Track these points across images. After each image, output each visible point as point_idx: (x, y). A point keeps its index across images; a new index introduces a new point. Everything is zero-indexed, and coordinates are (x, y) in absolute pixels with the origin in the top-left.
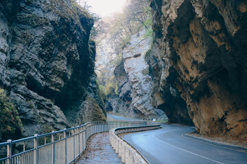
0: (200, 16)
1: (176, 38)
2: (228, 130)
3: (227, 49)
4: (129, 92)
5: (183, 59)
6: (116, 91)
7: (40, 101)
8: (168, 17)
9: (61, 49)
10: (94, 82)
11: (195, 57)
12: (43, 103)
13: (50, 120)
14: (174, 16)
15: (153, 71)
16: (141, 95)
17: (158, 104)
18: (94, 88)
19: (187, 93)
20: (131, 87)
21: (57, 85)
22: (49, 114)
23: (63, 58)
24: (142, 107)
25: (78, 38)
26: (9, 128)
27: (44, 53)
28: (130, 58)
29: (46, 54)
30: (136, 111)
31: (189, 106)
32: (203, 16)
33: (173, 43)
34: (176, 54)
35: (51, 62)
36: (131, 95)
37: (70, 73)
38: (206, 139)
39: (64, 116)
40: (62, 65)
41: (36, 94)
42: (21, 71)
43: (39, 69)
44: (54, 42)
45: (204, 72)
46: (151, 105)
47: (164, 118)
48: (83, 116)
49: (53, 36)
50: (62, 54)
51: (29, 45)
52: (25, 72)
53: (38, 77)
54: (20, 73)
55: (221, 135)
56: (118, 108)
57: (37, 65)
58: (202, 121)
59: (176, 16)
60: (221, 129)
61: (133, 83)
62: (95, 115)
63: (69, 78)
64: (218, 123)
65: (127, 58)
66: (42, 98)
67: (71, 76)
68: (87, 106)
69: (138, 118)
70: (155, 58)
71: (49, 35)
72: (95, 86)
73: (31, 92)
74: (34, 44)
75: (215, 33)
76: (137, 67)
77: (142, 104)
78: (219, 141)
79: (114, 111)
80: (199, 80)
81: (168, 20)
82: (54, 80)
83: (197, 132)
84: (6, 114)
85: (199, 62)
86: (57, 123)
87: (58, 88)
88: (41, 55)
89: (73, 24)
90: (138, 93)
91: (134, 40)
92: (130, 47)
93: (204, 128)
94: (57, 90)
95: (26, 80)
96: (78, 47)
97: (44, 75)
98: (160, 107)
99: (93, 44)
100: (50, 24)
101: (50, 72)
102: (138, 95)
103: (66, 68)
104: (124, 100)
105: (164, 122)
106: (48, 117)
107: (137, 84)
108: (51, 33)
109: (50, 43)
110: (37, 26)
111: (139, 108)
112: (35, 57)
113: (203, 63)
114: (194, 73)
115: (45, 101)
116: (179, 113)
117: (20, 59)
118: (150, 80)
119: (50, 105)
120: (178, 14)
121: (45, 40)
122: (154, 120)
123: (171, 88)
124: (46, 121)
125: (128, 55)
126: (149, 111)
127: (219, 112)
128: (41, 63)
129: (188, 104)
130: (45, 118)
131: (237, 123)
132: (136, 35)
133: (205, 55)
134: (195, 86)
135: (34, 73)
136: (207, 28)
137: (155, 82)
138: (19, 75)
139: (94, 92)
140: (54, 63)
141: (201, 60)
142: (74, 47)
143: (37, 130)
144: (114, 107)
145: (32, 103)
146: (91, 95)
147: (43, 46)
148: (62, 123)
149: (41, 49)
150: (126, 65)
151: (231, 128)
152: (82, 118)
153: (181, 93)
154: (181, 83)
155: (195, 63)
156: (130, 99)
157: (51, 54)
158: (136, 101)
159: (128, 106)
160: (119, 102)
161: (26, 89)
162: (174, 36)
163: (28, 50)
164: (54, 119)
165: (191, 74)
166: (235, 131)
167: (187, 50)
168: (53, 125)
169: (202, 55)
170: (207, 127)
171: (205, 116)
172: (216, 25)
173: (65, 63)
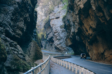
0: (94, 9)
1: (82, 15)
2: (105, 58)
3: (106, 24)
4: (52, 37)
5: (85, 25)
6: (45, 37)
7: (11, 42)
8: (79, 5)
9: (21, 16)
10: (36, 33)
11: (91, 25)
12: (13, 44)
13: (16, 52)
14: (82, 6)
15: (67, 27)
16: (59, 40)
17: (69, 44)
18: (35, 36)
19: (86, 40)
20: (54, 35)
21: (19, 34)
22: (15, 49)
23: (22, 21)
24: (60, 46)
25: (30, 10)
26: (3, 56)
27: (13, 18)
28: (54, 19)
29: (15, 19)
30: (56, 48)
31: (87, 47)
32: (96, 9)
33: (80, 17)
34: (82, 22)
35: (16, 23)
36: (54, 39)
37: (25, 28)
38: (95, 62)
39: (22, 51)
40: (22, 24)
41: (9, 39)
42: (3, 27)
43: (11, 27)
44: (18, 12)
45: (95, 32)
46: (65, 45)
47: (72, 52)
48: (30, 51)
49: (18, 10)
50: (22, 19)
51: (6, 15)
52: (4, 28)
53: (11, 31)
54: (2, 29)
55: (102, 60)
56: (46, 46)
57: (10, 25)
58: (93, 54)
59: (83, 7)
60: (102, 58)
61: (55, 33)
62: (36, 50)
63: (25, 31)
64: (101, 55)
65: (51, 19)
66: (12, 41)
67: (26, 30)
68: (32, 45)
69: (58, 52)
70: (68, 20)
71: (16, 9)
72: (36, 35)
73: (7, 38)
74: (9, 14)
75: (101, 17)
76: (58, 24)
77: (60, 44)
78: (101, 63)
79: (43, 48)
80: (93, 35)
81: (79, 7)
82: (17, 32)
83: (91, 59)
84: (2, 49)
85: (93, 27)
86: (19, 54)
87: (19, 36)
88: (12, 20)
89: (27, 3)
90: (58, 38)
91: (56, 9)
92: (54, 13)
93: (94, 57)
94: (19, 37)
95: (5, 32)
96: (29, 15)
97: (13, 29)
98: (70, 46)
99: (36, 12)
100: (17, 3)
101: (16, 28)
102: (57, 39)
103: (23, 26)
104: (49, 42)
105: (72, 54)
106: (15, 51)
107: (57, 33)
108: (17, 8)
109: (16, 13)
110: (11, 5)
111: (58, 47)
112: (9, 20)
113: (95, 28)
114: (90, 32)
115: (14, 43)
116: (80, 49)
117: (2, 21)
118: (64, 31)
119: (16, 45)
120: (84, 6)
121: (14, 12)
122: (66, 53)
123: (76, 37)
124: (14, 53)
125: (53, 17)
126: (64, 48)
127: (101, 50)
128: (12, 23)
129: (87, 46)
130: (13, 51)
131: (109, 55)
132: (57, 7)
133: (96, 24)
134: (91, 37)
135: (9, 29)
136: (97, 15)
137: (67, 33)
138: (2, 30)
139: (35, 38)
140: (18, 24)
141: (94, 26)
142: (27, 15)
143: (10, 57)
144: (43, 45)
145: (8, 43)
146: (34, 39)
147: (13, 15)
148: (21, 54)
149: (12, 16)
150: (51, 23)
151: (107, 57)
152: (29, 51)
153: (83, 40)
154: (84, 36)
155: (91, 27)
156: (53, 42)
157: (17, 19)
158: (56, 42)
159: (51, 45)
160: (47, 43)
161: (5, 37)
162: (81, 14)
163: (6, 17)
164: (18, 52)
165: (89, 32)
166: (108, 59)
167: (87, 21)
168: (17, 55)
169: (94, 24)
170: (96, 57)
171: (95, 52)
172: (101, 14)
173: (23, 23)
